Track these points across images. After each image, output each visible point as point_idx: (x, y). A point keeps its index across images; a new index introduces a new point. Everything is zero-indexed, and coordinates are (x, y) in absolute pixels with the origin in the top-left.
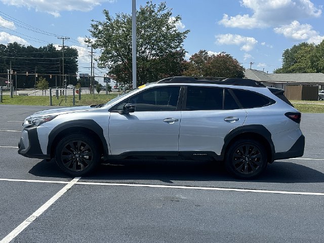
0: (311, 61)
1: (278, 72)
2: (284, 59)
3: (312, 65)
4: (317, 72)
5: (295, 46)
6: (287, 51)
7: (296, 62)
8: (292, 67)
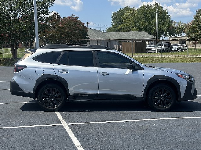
0: (134, 21)
1: (110, 30)
2: (113, 20)
3: (135, 25)
4: (139, 30)
5: (121, 9)
6: (115, 14)
7: (122, 23)
8: (120, 27)
